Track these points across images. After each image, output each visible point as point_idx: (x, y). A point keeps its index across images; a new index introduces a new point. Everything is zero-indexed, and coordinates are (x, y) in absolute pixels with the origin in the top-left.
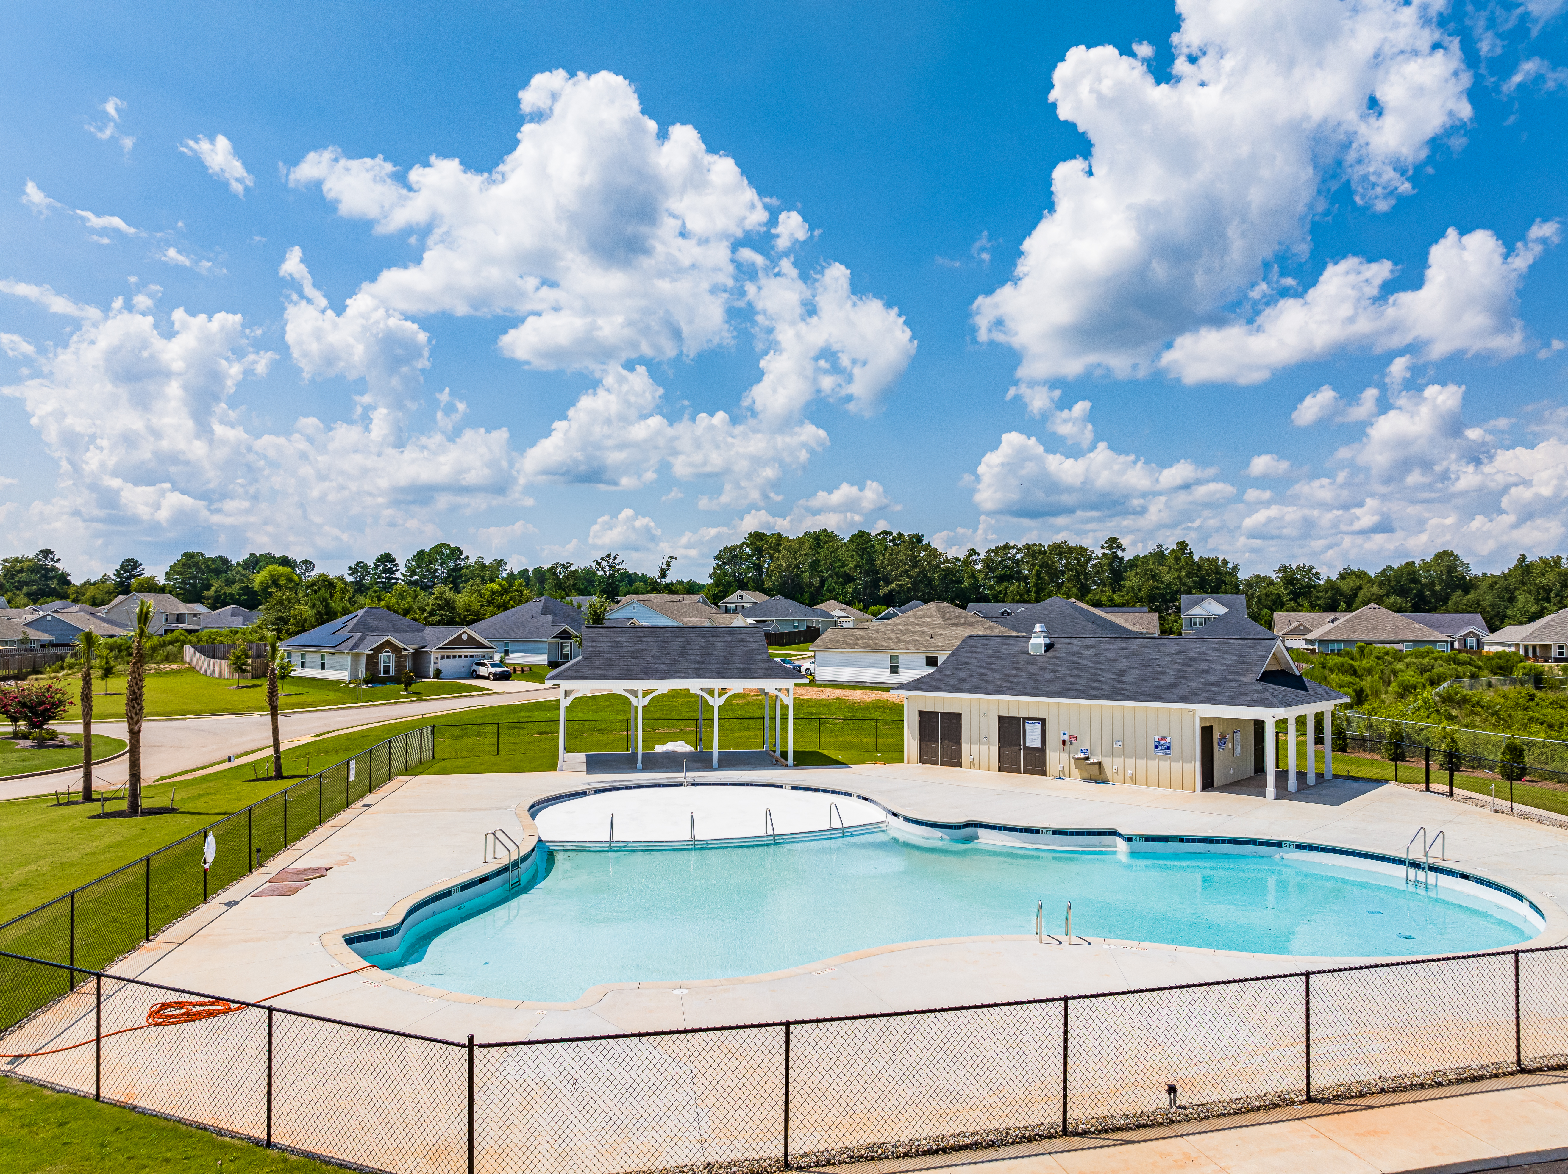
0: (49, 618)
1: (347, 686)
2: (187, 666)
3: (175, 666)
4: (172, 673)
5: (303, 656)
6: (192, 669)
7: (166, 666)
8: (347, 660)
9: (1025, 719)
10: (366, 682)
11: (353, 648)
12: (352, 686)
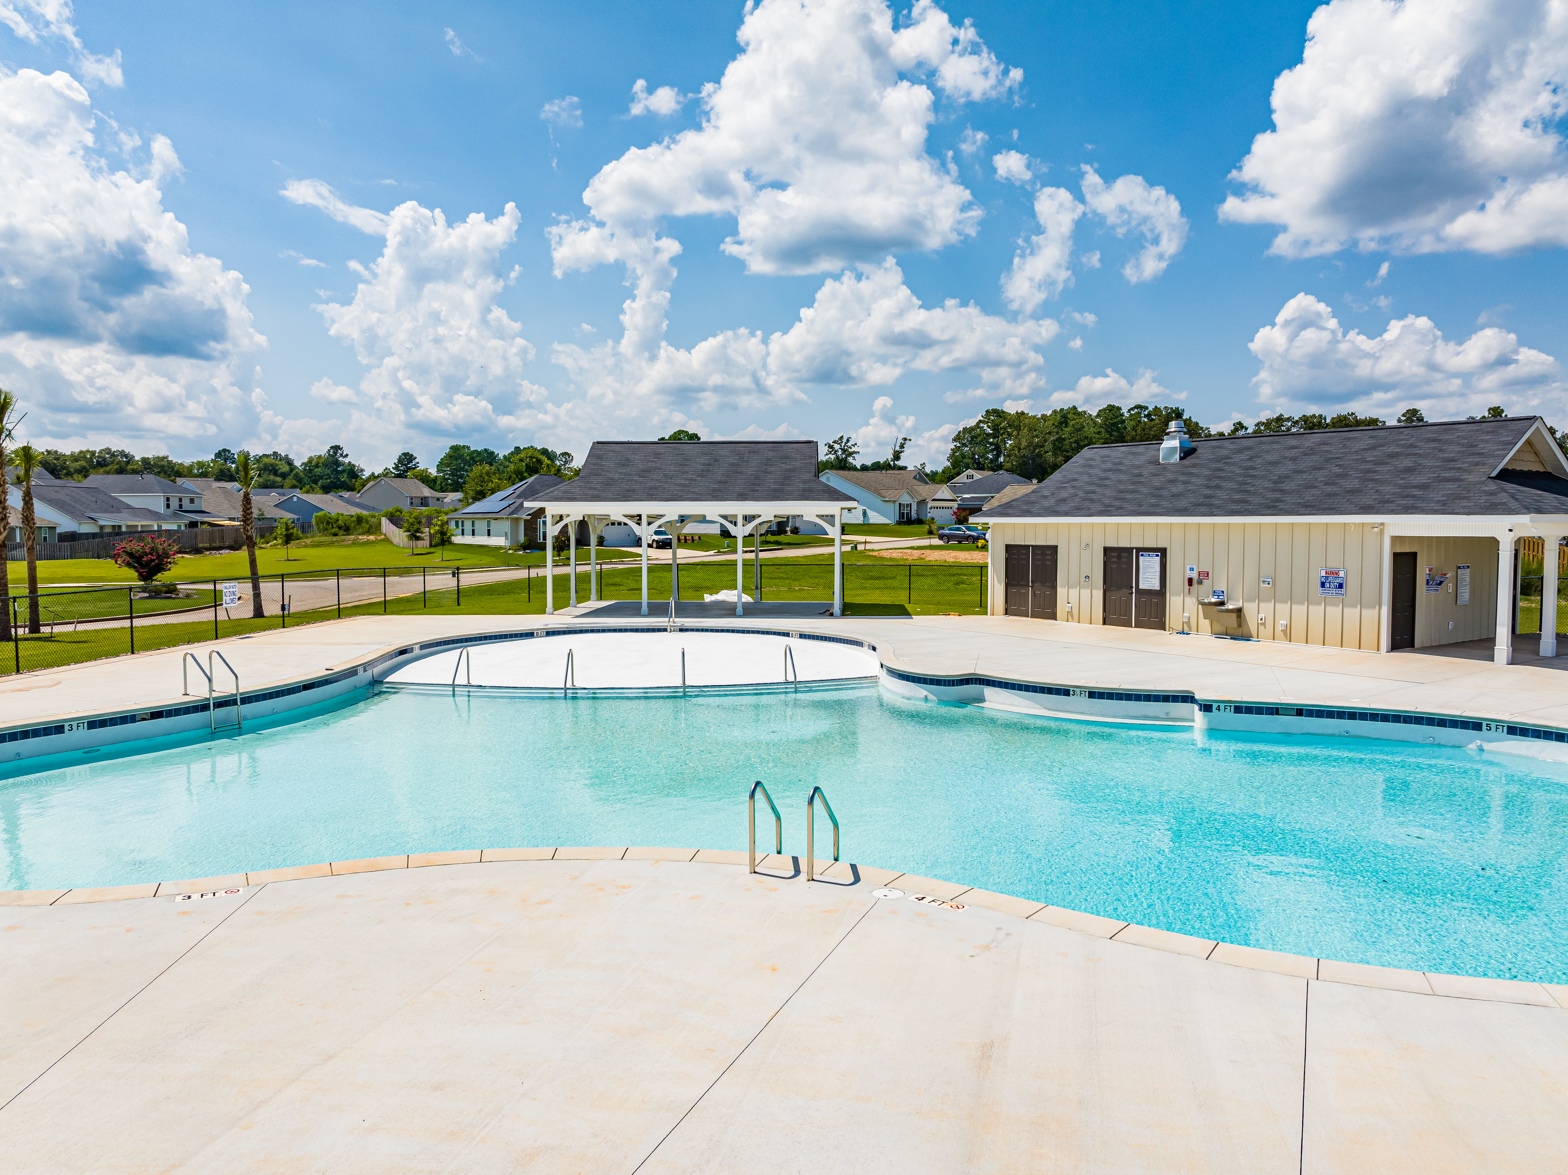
0: (295, 499)
1: (506, 552)
2: (383, 537)
3: (372, 537)
4: (368, 543)
5: (473, 523)
6: (387, 540)
7: (364, 538)
8: (506, 526)
9: (1139, 550)
10: (524, 547)
11: (512, 513)
12: (510, 552)
